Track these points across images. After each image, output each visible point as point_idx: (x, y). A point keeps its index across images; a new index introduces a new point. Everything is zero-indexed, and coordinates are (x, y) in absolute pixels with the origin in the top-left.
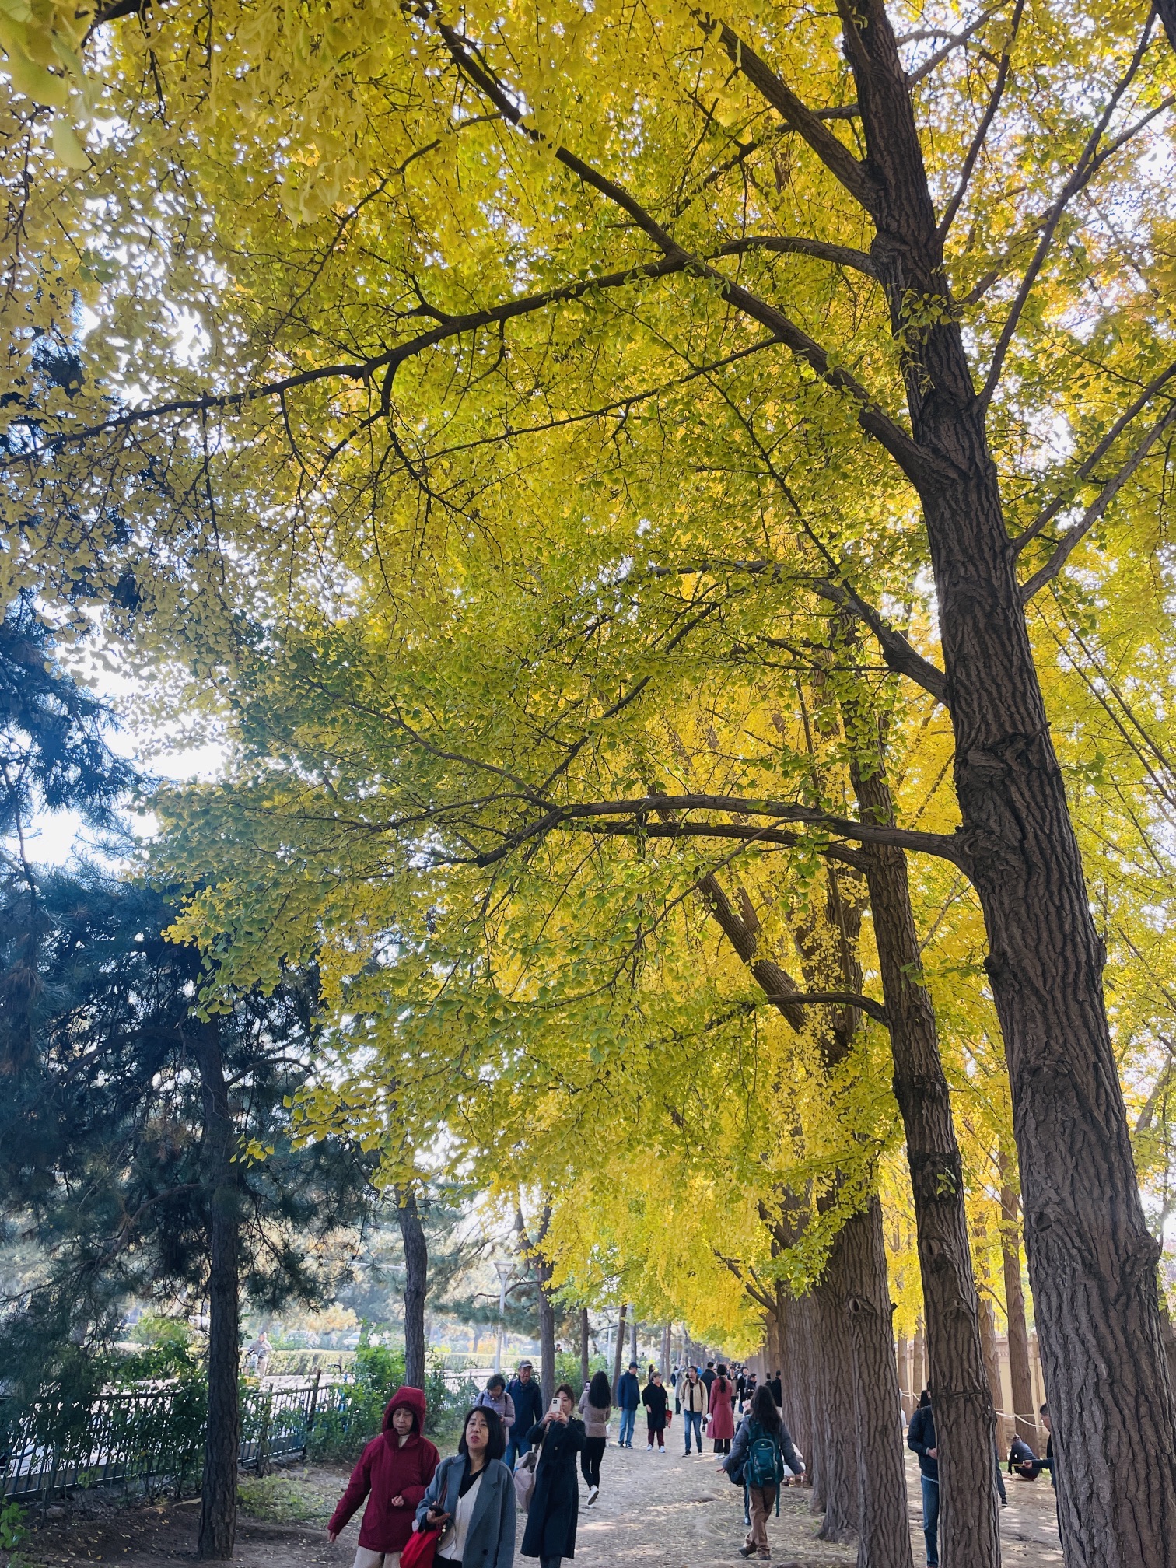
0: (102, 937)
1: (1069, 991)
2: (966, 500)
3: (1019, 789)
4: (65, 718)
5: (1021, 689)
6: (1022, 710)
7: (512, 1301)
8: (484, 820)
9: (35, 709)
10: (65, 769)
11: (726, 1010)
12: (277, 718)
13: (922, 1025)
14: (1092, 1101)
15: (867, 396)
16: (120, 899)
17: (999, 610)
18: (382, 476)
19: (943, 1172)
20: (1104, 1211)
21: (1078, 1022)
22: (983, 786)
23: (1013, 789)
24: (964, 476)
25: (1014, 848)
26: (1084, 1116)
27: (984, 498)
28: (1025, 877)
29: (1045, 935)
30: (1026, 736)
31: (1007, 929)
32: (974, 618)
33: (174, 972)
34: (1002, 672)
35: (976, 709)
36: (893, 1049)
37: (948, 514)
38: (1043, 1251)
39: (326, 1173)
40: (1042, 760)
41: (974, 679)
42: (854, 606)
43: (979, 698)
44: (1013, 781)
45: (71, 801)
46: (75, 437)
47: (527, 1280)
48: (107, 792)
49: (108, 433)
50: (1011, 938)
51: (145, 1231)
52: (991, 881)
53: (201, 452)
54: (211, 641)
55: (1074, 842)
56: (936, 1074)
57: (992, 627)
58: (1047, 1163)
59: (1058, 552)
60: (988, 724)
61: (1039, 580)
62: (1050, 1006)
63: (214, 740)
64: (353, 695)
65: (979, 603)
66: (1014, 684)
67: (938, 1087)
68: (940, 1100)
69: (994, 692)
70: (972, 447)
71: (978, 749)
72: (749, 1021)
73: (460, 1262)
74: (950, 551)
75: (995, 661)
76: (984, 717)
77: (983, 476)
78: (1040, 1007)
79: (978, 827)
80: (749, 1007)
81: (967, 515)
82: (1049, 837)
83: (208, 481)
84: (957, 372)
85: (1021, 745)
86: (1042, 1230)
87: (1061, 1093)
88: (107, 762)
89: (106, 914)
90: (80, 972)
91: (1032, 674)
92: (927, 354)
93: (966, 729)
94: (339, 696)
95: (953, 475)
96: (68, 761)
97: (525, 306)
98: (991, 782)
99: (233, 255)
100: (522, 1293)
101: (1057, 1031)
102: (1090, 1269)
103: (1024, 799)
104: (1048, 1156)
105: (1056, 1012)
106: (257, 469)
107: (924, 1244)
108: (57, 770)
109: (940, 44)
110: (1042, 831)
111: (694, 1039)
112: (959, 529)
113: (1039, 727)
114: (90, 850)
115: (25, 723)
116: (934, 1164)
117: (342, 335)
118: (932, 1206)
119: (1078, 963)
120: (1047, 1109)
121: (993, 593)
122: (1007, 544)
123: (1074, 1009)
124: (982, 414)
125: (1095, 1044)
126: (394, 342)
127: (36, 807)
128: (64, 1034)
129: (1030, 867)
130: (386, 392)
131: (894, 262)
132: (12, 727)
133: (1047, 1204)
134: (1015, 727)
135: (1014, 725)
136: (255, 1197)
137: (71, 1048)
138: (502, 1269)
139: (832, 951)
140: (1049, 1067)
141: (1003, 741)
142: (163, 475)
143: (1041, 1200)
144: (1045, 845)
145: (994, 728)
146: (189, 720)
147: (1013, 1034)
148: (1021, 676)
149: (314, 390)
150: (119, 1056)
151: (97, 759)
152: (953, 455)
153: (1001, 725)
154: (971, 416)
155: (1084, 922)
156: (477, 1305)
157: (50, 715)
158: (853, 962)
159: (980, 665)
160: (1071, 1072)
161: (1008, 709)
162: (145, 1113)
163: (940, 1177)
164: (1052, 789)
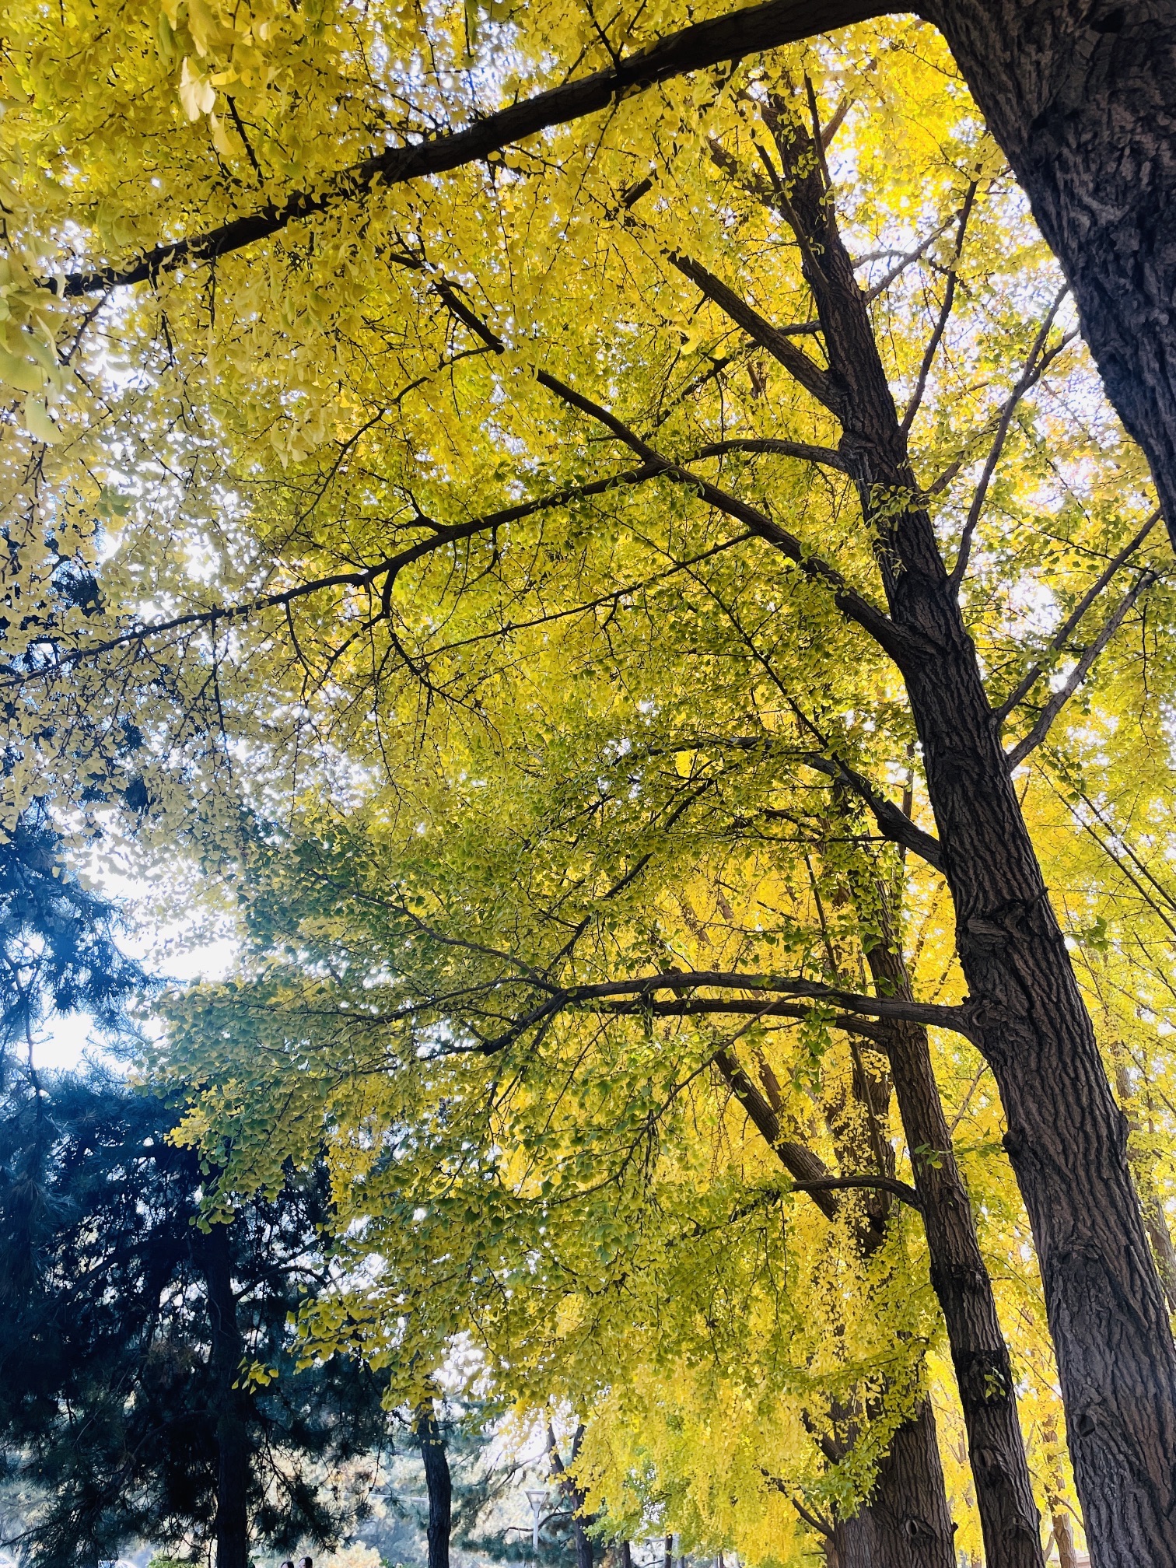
0: (111, 1144)
1: (1093, 1169)
2: (946, 673)
3: (1022, 957)
4: (78, 921)
5: (1016, 855)
6: (1018, 876)
7: (547, 1535)
8: (491, 1006)
9: (50, 912)
10: (76, 971)
11: (751, 1199)
12: (283, 911)
13: (955, 1209)
14: (1127, 1288)
15: (842, 580)
16: (129, 1102)
17: (987, 778)
18: (384, 673)
19: (990, 1372)
20: (1149, 1410)
21: (1104, 1202)
22: (986, 955)
23: (1016, 957)
24: (942, 651)
25: (1022, 1018)
26: (1119, 1305)
27: (963, 671)
28: (1036, 1048)
29: (1062, 1109)
30: (1024, 902)
31: (1023, 1104)
32: (963, 786)
33: (182, 1177)
34: (995, 839)
35: (973, 877)
36: (928, 1236)
37: (929, 688)
38: (1089, 1458)
39: (339, 1393)
40: (1043, 926)
41: (968, 846)
42: (846, 778)
43: (975, 866)
44: (1015, 948)
45: (79, 1004)
46: (91, 652)
47: (563, 1510)
48: (115, 994)
49: (122, 647)
50: (1028, 1114)
51: (151, 1465)
52: (1003, 1053)
53: (211, 660)
54: (218, 838)
55: (1083, 1008)
56: (975, 1261)
57: (981, 794)
58: (1085, 1360)
59: (1041, 719)
60: (985, 892)
61: (1025, 747)
62: (1074, 1185)
63: (222, 936)
64: (358, 885)
65: (967, 772)
66: (1008, 851)
67: (978, 1277)
68: (981, 1291)
69: (989, 858)
70: (947, 623)
71: (977, 918)
72: (776, 1211)
73: (489, 1492)
74: (934, 722)
75: (987, 829)
76: (981, 885)
77: (961, 649)
78: (1064, 1186)
79: (984, 997)
80: (772, 1195)
81: (948, 687)
82: (1057, 1005)
83: (216, 687)
84: (928, 555)
85: (1020, 911)
86: (1086, 1435)
87: (1094, 1280)
88: (117, 964)
89: (115, 1119)
90: (87, 1181)
91: (1026, 841)
92: (898, 540)
93: (965, 898)
94: (344, 887)
95: (933, 651)
96: (78, 965)
97: (516, 513)
98: (993, 951)
99: (241, 484)
100: (558, 1526)
101: (1084, 1213)
102: (1140, 1476)
103: (1028, 966)
104: (1086, 1351)
105: (1081, 1192)
106: (264, 672)
107: (976, 1455)
108: (68, 974)
109: (896, 262)
110: (1050, 999)
111: (719, 1233)
112: (941, 701)
113: (1037, 892)
114: (100, 1053)
115: (41, 927)
116: (980, 1363)
117: (345, 547)
118: (982, 1410)
119: (1099, 1137)
120: (1080, 1299)
121: (979, 760)
122: (989, 714)
123: (1099, 1186)
124: (954, 593)
125: (1124, 1225)
126: (393, 550)
127: (45, 1013)
128: (71, 1249)
129: (1041, 1037)
130: (386, 597)
131: (862, 458)
132: (27, 931)
133: (1088, 1405)
134: (1013, 893)
135: (1012, 892)
136: (266, 1423)
137: (77, 1263)
138: (534, 1498)
139: (860, 1130)
140: (1078, 1252)
141: (1001, 908)
142: (174, 683)
143: (1083, 1401)
144: (1054, 1013)
145: (992, 897)
146: (197, 916)
147: (1039, 1218)
148: (1014, 842)
149: (320, 598)
150: (125, 1271)
151: (107, 959)
152: (930, 632)
153: (998, 892)
154: (944, 595)
155: (1101, 1093)
156: (508, 1540)
157: (63, 919)
158: (883, 1141)
159: (973, 833)
160: (1101, 1257)
161: (1004, 875)
162: (150, 1333)
163: (988, 1378)
164: (1056, 955)
